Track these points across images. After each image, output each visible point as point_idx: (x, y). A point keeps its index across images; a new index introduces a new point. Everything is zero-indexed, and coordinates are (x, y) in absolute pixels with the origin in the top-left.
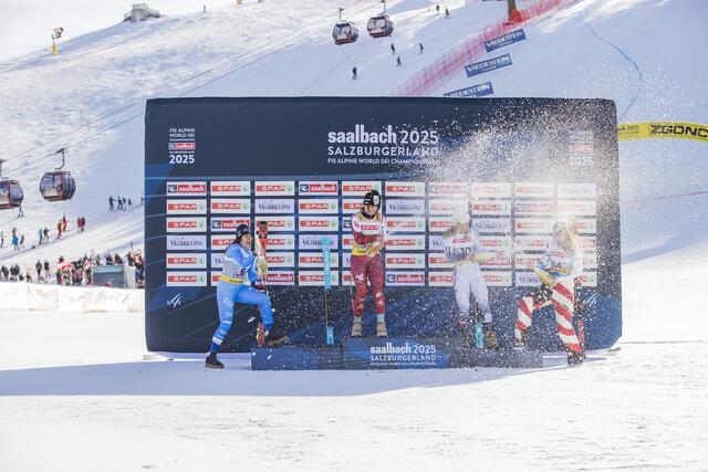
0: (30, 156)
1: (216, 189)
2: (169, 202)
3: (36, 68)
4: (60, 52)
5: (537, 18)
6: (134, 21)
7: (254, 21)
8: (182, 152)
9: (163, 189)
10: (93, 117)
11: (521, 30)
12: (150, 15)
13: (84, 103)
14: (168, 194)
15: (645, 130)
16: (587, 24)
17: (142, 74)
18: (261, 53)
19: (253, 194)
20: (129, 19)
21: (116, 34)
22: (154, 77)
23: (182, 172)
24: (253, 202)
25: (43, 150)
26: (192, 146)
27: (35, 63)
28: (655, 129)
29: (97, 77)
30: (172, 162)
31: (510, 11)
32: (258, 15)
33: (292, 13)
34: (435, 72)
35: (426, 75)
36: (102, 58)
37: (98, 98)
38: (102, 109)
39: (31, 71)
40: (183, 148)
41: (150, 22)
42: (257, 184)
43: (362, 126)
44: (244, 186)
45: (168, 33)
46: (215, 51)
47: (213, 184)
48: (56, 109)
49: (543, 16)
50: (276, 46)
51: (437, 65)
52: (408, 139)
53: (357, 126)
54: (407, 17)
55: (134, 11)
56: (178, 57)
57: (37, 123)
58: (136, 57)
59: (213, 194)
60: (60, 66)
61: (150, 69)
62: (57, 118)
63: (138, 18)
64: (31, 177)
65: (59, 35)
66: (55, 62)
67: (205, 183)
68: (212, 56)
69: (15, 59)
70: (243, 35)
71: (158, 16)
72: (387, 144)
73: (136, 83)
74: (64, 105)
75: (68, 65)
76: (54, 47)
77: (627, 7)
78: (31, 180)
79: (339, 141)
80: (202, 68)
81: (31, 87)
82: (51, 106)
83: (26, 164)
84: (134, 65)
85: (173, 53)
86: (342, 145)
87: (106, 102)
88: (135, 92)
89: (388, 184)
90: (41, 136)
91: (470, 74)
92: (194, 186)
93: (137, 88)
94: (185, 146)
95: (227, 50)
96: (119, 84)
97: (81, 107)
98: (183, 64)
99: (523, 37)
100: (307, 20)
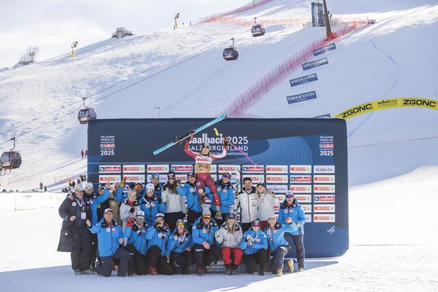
0: (58, 115)
1: (126, 169)
2: (100, 176)
3: (63, 64)
4: (76, 55)
5: (343, 37)
6: (118, 37)
7: (185, 38)
8: (108, 149)
9: (97, 169)
10: (93, 92)
11: (334, 44)
12: (127, 34)
13: (89, 84)
14: (100, 172)
15: (400, 102)
16: (370, 40)
17: (121, 68)
18: (188, 56)
19: (146, 172)
20: (115, 36)
21: (108, 44)
22: (128, 69)
23: (108, 160)
24: (146, 176)
25: (66, 111)
26: (113, 146)
27: (61, 61)
28: (406, 102)
29: (96, 69)
30: (102, 154)
31: (328, 33)
32: (188, 34)
33: (205, 33)
34: (285, 67)
35: (280, 69)
36: (100, 58)
37: (97, 81)
38: (99, 87)
39: (60, 66)
40: (108, 146)
41: (127, 38)
42: (148, 166)
43: (206, 134)
44: (141, 168)
45: (137, 44)
46: (163, 55)
47: (124, 166)
48: (73, 88)
49: (346, 36)
50: (197, 51)
51: (286, 64)
52: (231, 141)
53: (203, 134)
54: (271, 36)
55: (118, 32)
56: (142, 58)
57: (62, 96)
58: (118, 58)
59: (124, 172)
60: (75, 63)
61: (126, 65)
62: (74, 93)
63: (120, 35)
64: (59, 126)
65: (75, 46)
66: (72, 61)
67: (120, 166)
68: (160, 58)
69: (51, 59)
70: (179, 46)
71: (131, 35)
72: (220, 144)
73: (118, 73)
74: (77, 85)
75: (79, 62)
76: (72, 52)
77: (392, 31)
78: (59, 128)
79: (193, 143)
80: (155, 64)
81: (60, 75)
82: (70, 86)
83: (56, 119)
84: (117, 63)
85: (139, 56)
86: (195, 145)
87: (101, 83)
88: (118, 78)
89: (220, 166)
90: (64, 103)
91: (305, 69)
92: (113, 168)
93: (118, 75)
94: (109, 145)
95: (169, 54)
96: (108, 73)
97: (87, 86)
98: (144, 62)
99: (335, 48)
100: (214, 37)
